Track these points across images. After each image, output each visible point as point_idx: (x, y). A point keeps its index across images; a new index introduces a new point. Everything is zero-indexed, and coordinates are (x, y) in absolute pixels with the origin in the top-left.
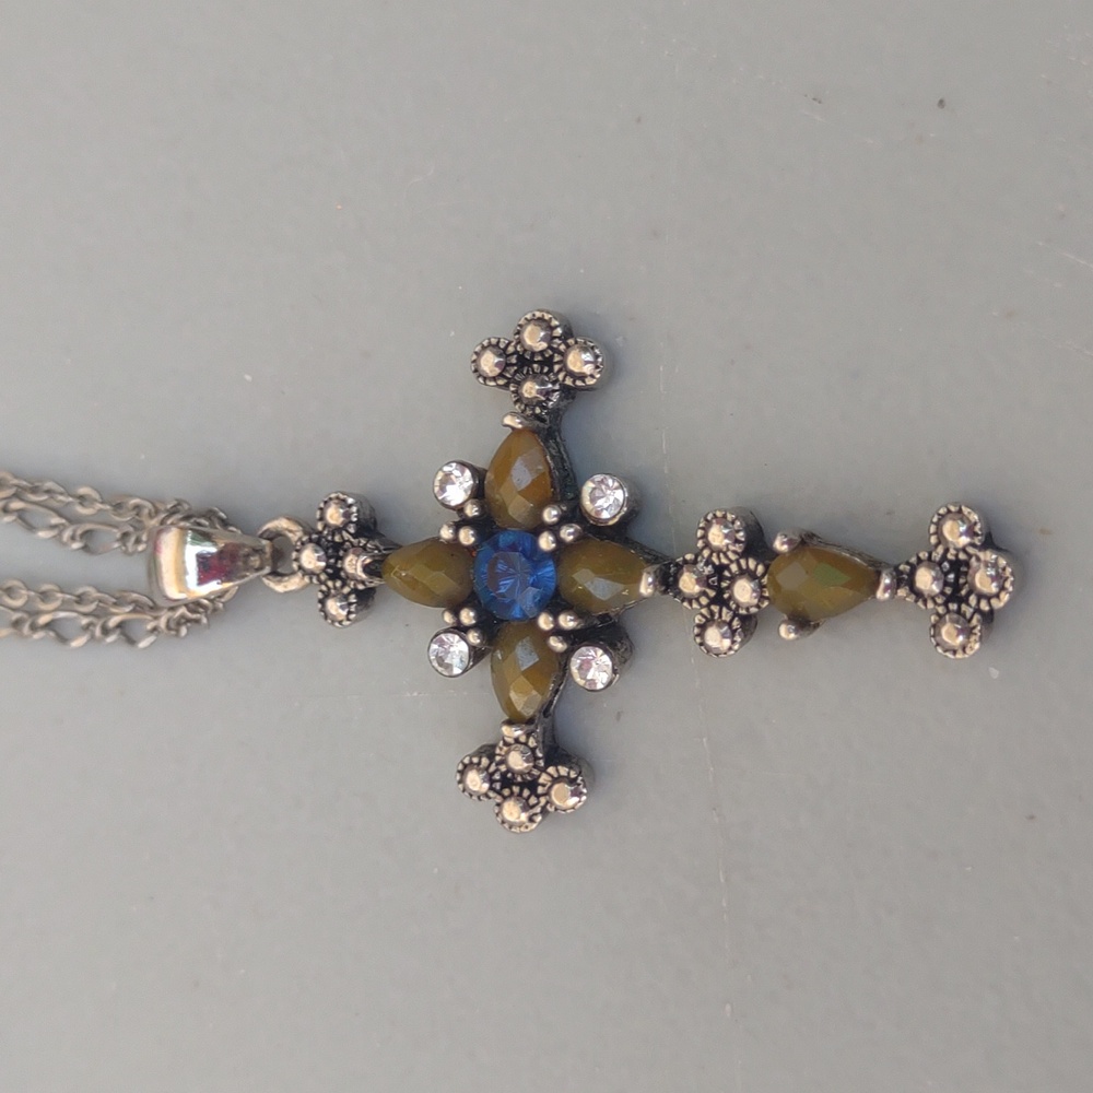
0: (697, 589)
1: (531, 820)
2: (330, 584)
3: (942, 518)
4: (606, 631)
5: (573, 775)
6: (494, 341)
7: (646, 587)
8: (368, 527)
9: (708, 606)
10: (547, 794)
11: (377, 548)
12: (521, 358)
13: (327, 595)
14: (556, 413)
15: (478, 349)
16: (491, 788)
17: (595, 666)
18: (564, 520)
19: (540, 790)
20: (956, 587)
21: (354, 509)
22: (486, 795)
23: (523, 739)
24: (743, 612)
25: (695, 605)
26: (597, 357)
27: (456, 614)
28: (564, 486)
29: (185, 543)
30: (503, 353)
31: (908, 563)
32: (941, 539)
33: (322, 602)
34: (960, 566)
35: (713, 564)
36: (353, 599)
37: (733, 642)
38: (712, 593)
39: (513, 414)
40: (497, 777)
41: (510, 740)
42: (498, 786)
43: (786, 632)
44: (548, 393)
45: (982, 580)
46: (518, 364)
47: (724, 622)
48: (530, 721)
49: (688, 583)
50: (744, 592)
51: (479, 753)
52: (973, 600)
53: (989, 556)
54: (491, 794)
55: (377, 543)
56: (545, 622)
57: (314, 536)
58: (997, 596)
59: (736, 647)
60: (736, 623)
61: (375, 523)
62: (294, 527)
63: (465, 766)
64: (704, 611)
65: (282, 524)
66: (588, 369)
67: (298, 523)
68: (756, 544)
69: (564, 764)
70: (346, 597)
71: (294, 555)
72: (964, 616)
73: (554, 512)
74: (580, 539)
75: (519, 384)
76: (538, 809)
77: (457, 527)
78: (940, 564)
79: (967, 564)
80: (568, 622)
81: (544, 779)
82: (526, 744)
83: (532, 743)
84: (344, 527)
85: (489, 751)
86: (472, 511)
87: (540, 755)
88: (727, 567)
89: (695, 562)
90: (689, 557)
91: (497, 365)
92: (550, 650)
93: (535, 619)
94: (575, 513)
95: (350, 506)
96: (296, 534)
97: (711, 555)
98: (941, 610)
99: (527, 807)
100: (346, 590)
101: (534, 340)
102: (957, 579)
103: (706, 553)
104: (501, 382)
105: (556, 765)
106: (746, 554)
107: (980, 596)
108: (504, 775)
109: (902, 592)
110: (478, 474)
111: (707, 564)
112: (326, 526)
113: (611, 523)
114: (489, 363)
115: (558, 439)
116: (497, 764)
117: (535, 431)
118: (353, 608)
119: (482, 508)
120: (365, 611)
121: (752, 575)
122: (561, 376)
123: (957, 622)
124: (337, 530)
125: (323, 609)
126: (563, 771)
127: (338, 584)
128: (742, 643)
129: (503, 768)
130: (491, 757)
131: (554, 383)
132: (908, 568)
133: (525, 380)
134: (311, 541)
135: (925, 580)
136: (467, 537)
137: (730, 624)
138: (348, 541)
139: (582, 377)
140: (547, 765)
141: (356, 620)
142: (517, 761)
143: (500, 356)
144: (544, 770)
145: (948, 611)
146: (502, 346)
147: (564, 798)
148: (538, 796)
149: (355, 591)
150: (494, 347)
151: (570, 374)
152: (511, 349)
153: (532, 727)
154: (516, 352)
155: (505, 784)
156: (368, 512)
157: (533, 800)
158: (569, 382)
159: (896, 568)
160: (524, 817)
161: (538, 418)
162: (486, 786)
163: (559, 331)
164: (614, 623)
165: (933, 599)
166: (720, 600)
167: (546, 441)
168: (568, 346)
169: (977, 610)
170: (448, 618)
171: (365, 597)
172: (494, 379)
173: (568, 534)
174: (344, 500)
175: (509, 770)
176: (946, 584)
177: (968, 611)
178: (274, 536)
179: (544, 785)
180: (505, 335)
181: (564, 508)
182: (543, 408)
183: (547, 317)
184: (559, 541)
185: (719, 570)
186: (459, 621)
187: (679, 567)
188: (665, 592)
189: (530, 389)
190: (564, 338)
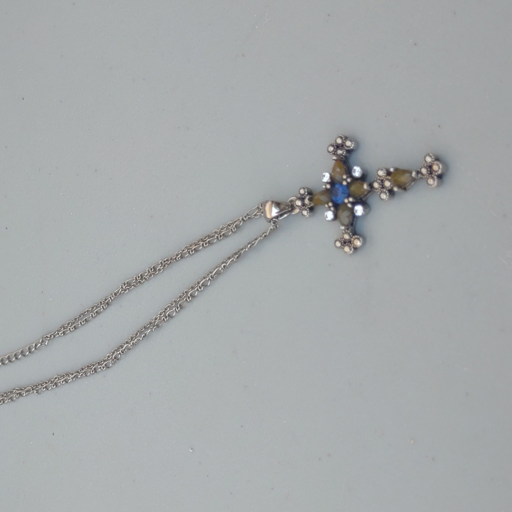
0: (378, 186)
1: (351, 250)
2: (303, 207)
3: (425, 156)
5: (358, 237)
6: (331, 144)
7: (366, 187)
9: (380, 189)
13: (302, 210)
14: (346, 157)
15: (328, 146)
17: (359, 210)
18: (348, 178)
19: (352, 242)
20: (430, 171)
21: (306, 190)
22: (341, 247)
24: (388, 189)
25: (378, 190)
26: (352, 142)
27: (328, 204)
28: (349, 172)
29: (272, 207)
30: (333, 146)
31: (419, 168)
32: (426, 161)
33: (302, 212)
34: (431, 167)
36: (308, 210)
37: (387, 196)
38: (381, 186)
40: (342, 242)
42: (343, 244)
44: (343, 153)
45: (435, 168)
46: (338, 147)
47: (384, 192)
49: (376, 185)
50: (387, 184)
52: (434, 173)
53: (436, 162)
56: (346, 201)
57: (299, 197)
58: (438, 171)
60: (387, 192)
63: (335, 241)
64: (380, 191)
65: (292, 198)
67: (295, 196)
68: (389, 173)
70: (306, 210)
71: (294, 202)
73: (346, 176)
74: (352, 181)
75: (337, 152)
76: (352, 247)
77: (326, 185)
78: (426, 167)
79: (432, 165)
80: (351, 199)
81: (352, 239)
83: (349, 231)
84: (305, 194)
86: (329, 181)
87: (351, 234)
88: (383, 180)
89: (376, 180)
91: (332, 149)
92: (349, 208)
93: (344, 200)
94: (351, 176)
96: (295, 199)
97: (380, 178)
99: (350, 247)
100: (306, 208)
101: (339, 141)
102: (430, 169)
103: (378, 177)
106: (386, 176)
108: (344, 241)
109: (420, 175)
110: (330, 173)
111: (379, 180)
112: (300, 194)
113: (359, 177)
116: (342, 239)
117: (341, 161)
118: (308, 212)
119: (332, 180)
121: (388, 180)
122: (345, 148)
123: (431, 178)
124: (303, 195)
125: (302, 214)
126: (356, 236)
131: (344, 150)
134: (298, 199)
135: (424, 171)
136: (328, 186)
138: (305, 197)
139: (349, 147)
140: (353, 236)
142: (347, 237)
145: (429, 177)
146: (333, 144)
147: (358, 243)
149: (308, 208)
151: (347, 147)
152: (335, 145)
153: (348, 227)
155: (345, 243)
156: (309, 189)
157: (351, 245)
158: (347, 149)
159: (417, 170)
160: (349, 250)
161: (342, 158)
162: (340, 244)
163: (344, 139)
165: (426, 175)
166: (383, 187)
167: (344, 163)
169: (435, 175)
170: (326, 206)
171: (311, 209)
172: (332, 152)
173: (349, 180)
174: (304, 188)
175: (345, 239)
176: (428, 171)
177: (433, 176)
178: (290, 201)
180: (333, 142)
181: (348, 175)
182: (342, 155)
183: (341, 136)
184: (347, 182)
186: (329, 206)
187: (373, 182)
188: (370, 188)
189: (340, 152)
190: (345, 140)
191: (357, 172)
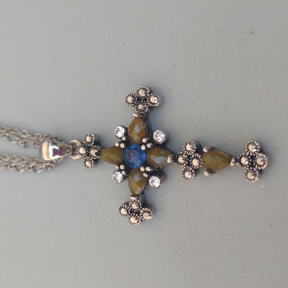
0: (183, 161)
1: (138, 222)
2: (87, 157)
3: (249, 144)
4: (159, 172)
5: (149, 210)
6: (131, 94)
7: (169, 160)
8: (97, 143)
9: (186, 166)
10: (142, 215)
11: (99, 148)
12: (138, 98)
13: (86, 160)
14: (147, 113)
15: (127, 96)
16: (127, 213)
17: (155, 181)
18: (148, 142)
19: (140, 214)
20: (252, 163)
21: (94, 138)
22: (126, 215)
23: (136, 200)
24: (195, 168)
25: (182, 166)
26: (158, 99)
27: (119, 166)
28: (149, 133)
29: (49, 145)
30: (134, 97)
31: (239, 156)
32: (248, 150)
33: (85, 162)
34: (253, 157)
35: (187, 155)
36: (93, 162)
37: (192, 176)
38: (187, 163)
39: (135, 113)
40: (129, 210)
41: (133, 201)
42: (129, 213)
43: (206, 174)
44: (145, 108)
45: (259, 161)
46: (138, 100)
47: (190, 171)
48: (138, 196)
49: (181, 160)
50: (195, 163)
51: (125, 204)
52: (256, 166)
53: (261, 155)
54: (128, 215)
55: (99, 147)
56: (142, 169)
57: (83, 145)
58: (263, 166)
59: (193, 177)
60: (193, 171)
61: (99, 142)
62: (78, 142)
63: (121, 207)
64: (185, 167)
65: (75, 141)
66: (156, 102)
67: (79, 141)
68: (199, 150)
69: (147, 208)
70: (91, 161)
71: (78, 149)
72: (254, 171)
73: (146, 140)
74: (152, 147)
75: (138, 105)
76: (140, 219)
77: (120, 143)
78: (248, 157)
79: (255, 157)
80: (148, 169)
81: (141, 211)
82: (137, 202)
83: (138, 201)
84: (91, 142)
85: (127, 203)
86: (124, 139)
87: (141, 205)
88: (191, 156)
89: (183, 154)
90: (181, 153)
91: (132, 100)
92: (144, 177)
93: (140, 168)
94: (151, 140)
95: (93, 137)
96: (78, 144)
97: (187, 152)
98: (248, 169)
99: (137, 219)
100: (91, 159)
101: (142, 94)
102: (252, 161)
103: (186, 152)
104: (133, 105)
105: (145, 208)
106: (196, 152)
107: (259, 166)
108: (131, 210)
109: (237, 164)
110: (126, 129)
111: (186, 155)
112: (86, 142)
113: (161, 143)
114: (130, 99)
115: (148, 120)
116: (130, 207)
117: (141, 118)
118: (93, 164)
119: (127, 138)
120: (96, 165)
121: (197, 158)
122: (149, 103)
123: (252, 172)
124: (89, 143)
125: (85, 164)
126: (147, 209)
127: (89, 157)
128: (195, 177)
129: (131, 208)
130: (128, 205)
131: (147, 105)
132: (239, 157)
133: (139, 104)
134: (82, 146)
135: (244, 161)
136: (122, 146)
137: (191, 171)
138: (92, 146)
139: (154, 104)
140: (142, 208)
141: (93, 167)
142: (135, 206)
143: (133, 98)
144: (141, 209)
145: (250, 169)
146: (133, 95)
147: (146, 217)
148: (140, 216)
149: (93, 159)
150: (131, 95)
151: (151, 103)
152: (136, 96)
153: (138, 197)
154: (137, 97)
155: (131, 212)
156: (97, 139)
157: (138, 217)
158: (151, 105)
159: (236, 157)
160: (136, 221)
161: (142, 114)
162: (126, 213)
163: (148, 91)
164: (161, 170)
165: (246, 166)
166: (189, 164)
167: (144, 121)
168: (151, 95)
169: (258, 169)
170: (117, 167)
171: (96, 161)
172: (131, 104)
173: (149, 146)
174: (91, 135)
175: (132, 209)
176: (249, 162)
177: (255, 169)
178: (73, 144)
179: (141, 213)
180: (134, 92)
181: (148, 139)
182: (144, 112)
183: (145, 87)
184: (146, 147)
185: (189, 156)
186: (120, 168)
187: (178, 155)
188: (174, 162)
189: (140, 107)
190: (150, 93)
191: (160, 137)
